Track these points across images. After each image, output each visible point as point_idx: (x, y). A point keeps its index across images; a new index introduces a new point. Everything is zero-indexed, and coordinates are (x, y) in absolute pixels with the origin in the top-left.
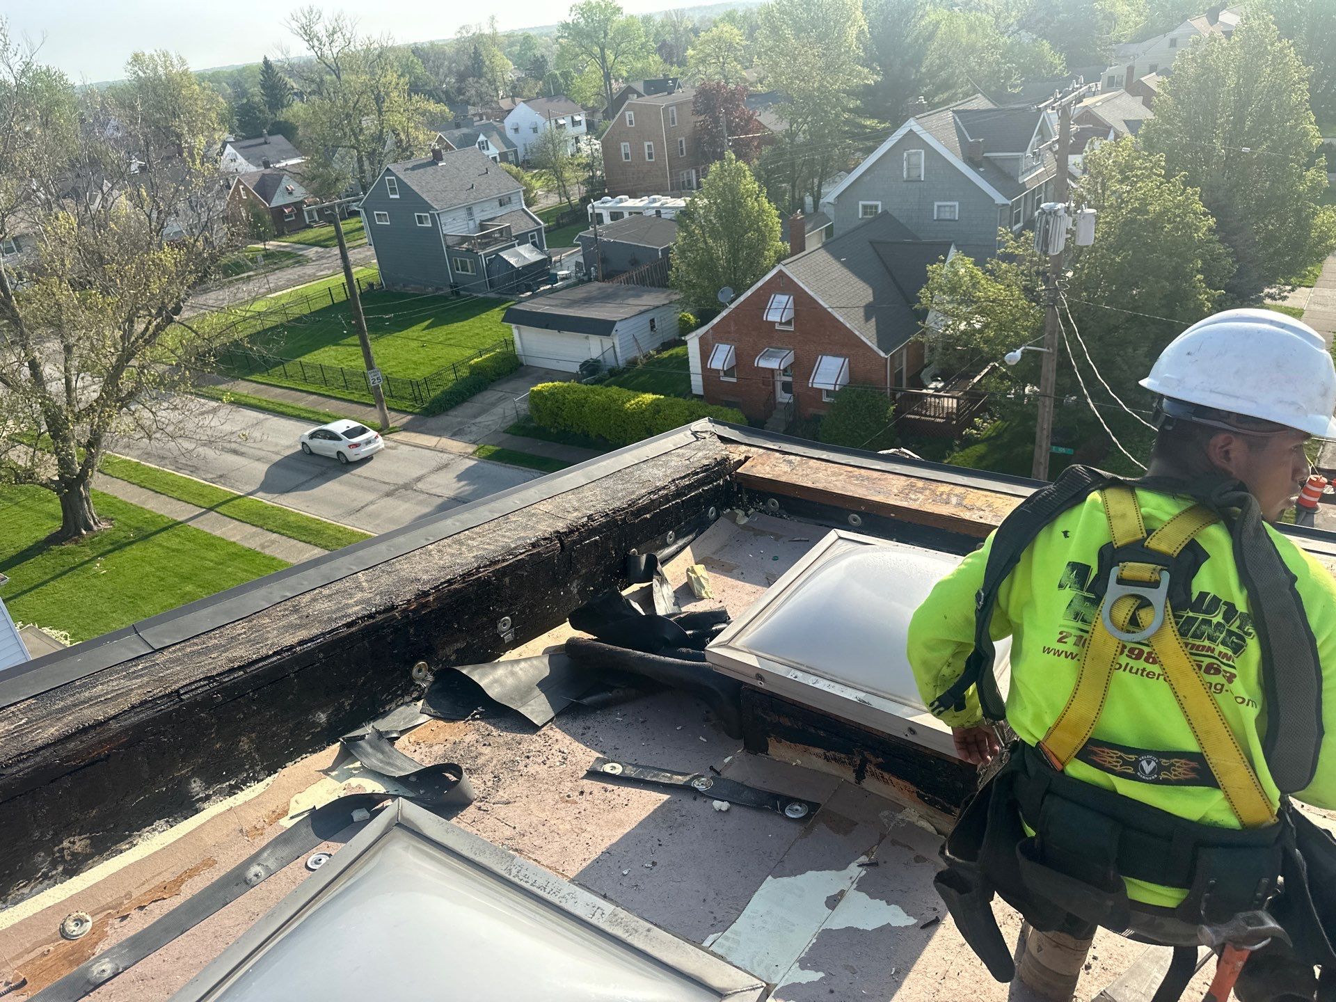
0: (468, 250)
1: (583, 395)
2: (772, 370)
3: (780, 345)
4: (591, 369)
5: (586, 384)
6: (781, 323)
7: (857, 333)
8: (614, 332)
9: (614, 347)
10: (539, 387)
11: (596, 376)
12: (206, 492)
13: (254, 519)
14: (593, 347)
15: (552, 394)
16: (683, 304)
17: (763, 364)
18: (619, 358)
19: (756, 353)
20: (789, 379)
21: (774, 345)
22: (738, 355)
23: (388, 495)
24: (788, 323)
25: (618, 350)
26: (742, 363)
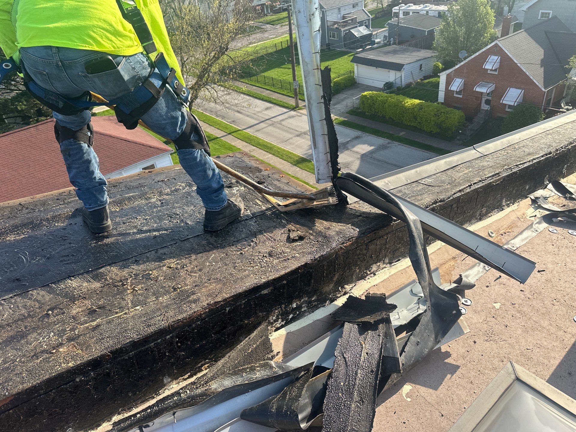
0: (336, 28)
1: (386, 98)
2: (482, 93)
3: (488, 81)
4: (389, 86)
5: (387, 93)
6: (491, 70)
7: (531, 78)
8: (403, 69)
9: (401, 77)
10: (366, 93)
11: (391, 90)
12: (228, 127)
13: (247, 140)
14: (391, 76)
15: (371, 97)
16: (438, 58)
17: (478, 89)
18: (403, 82)
19: (475, 83)
20: (490, 98)
21: (485, 81)
22: (465, 84)
23: (298, 136)
24: (495, 70)
25: (403, 78)
26: (467, 88)
